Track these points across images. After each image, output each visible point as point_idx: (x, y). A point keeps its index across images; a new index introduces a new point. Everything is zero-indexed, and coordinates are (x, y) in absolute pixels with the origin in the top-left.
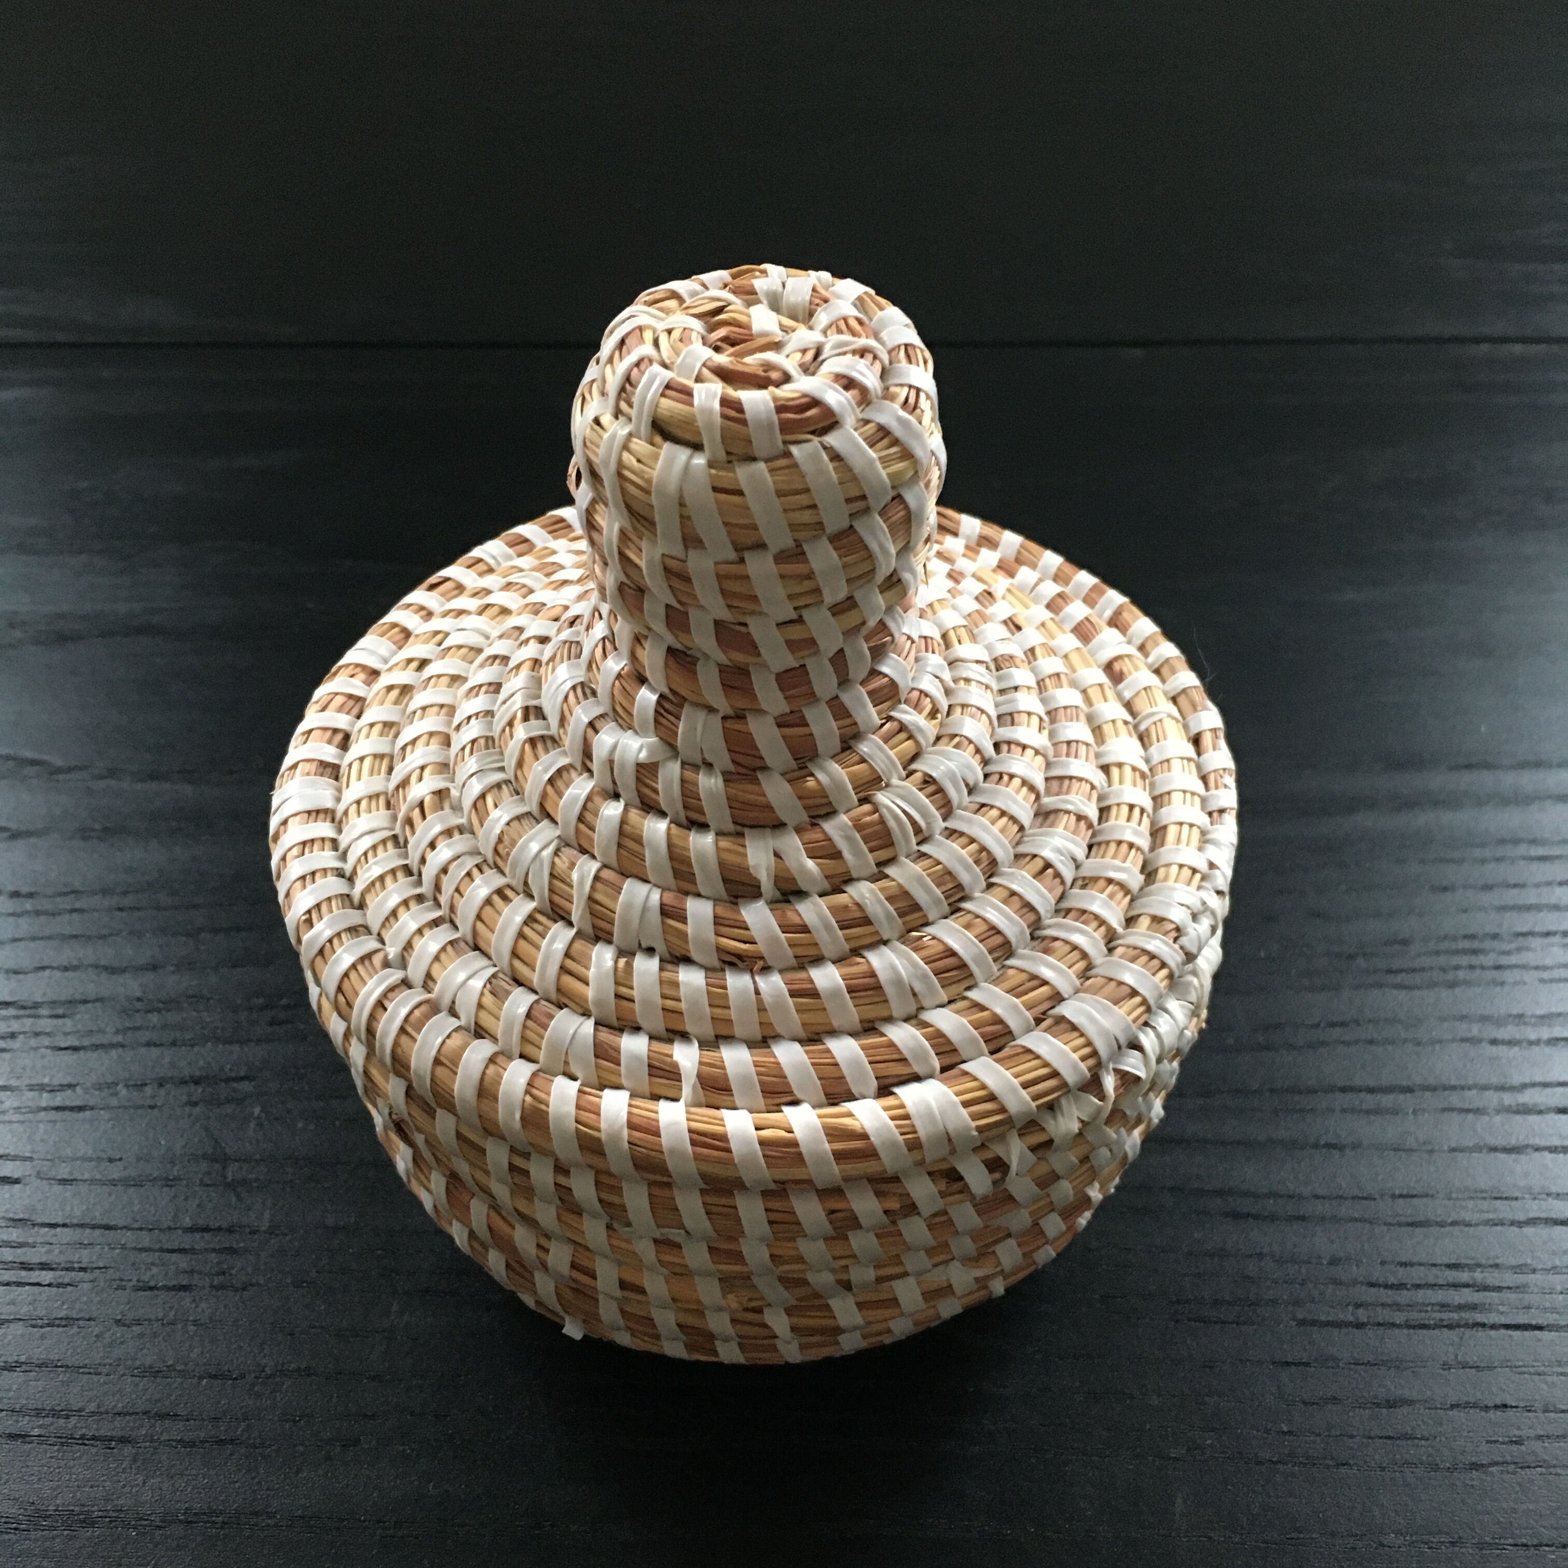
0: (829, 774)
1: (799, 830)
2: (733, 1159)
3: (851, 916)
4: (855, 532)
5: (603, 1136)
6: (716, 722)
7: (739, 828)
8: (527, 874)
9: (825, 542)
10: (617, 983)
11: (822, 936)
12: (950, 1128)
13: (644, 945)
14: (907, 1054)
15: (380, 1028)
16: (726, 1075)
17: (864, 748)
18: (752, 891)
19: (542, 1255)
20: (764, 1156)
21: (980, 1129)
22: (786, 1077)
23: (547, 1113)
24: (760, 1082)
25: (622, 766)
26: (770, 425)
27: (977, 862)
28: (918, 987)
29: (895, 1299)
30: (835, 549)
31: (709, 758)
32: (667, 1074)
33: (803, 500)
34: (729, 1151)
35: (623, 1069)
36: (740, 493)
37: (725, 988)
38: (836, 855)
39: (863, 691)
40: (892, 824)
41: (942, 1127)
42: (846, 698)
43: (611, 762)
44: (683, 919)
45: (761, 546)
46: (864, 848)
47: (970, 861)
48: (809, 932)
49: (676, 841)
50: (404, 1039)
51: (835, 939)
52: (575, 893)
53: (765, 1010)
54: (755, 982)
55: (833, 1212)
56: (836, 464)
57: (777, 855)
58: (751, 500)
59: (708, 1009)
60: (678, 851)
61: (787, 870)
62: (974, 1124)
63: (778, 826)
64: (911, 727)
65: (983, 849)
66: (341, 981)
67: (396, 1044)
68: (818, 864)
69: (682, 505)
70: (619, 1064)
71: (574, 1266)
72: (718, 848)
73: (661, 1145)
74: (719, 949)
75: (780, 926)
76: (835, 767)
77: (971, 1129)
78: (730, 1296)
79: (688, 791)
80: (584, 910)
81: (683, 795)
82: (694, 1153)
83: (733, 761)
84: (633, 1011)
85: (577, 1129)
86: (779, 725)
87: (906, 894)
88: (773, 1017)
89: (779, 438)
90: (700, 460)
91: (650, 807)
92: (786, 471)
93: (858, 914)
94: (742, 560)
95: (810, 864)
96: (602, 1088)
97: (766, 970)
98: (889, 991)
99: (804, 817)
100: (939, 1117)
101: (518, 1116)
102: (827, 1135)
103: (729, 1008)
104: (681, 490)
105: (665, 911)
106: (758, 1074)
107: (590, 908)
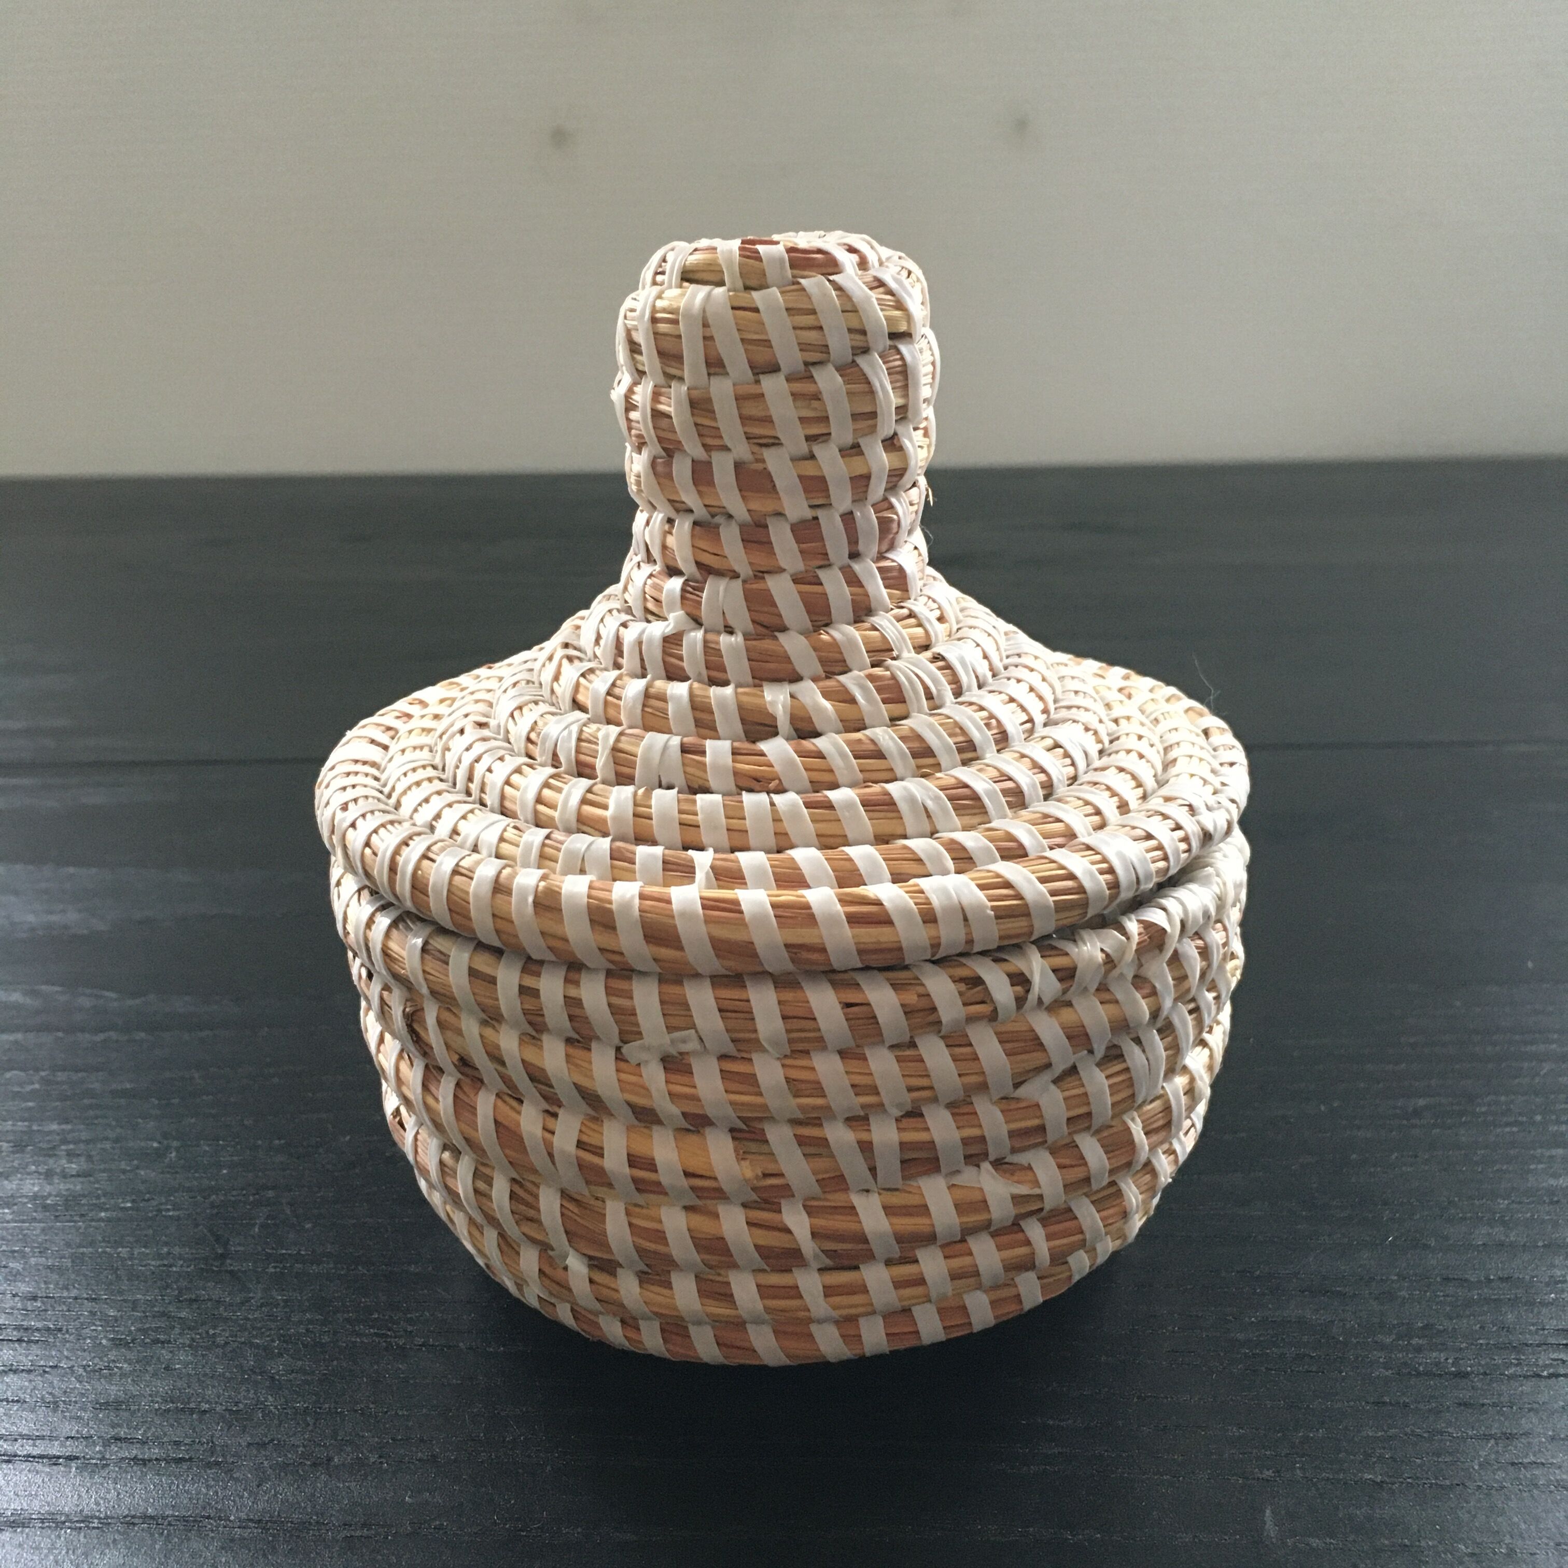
0: (843, 634)
1: (815, 680)
2: (744, 919)
3: (864, 747)
4: (858, 365)
5: (614, 907)
6: (737, 584)
7: (757, 681)
8: (556, 745)
9: (830, 368)
10: (636, 805)
11: (836, 762)
12: (965, 902)
13: (664, 783)
14: (923, 856)
15: (400, 860)
16: (740, 866)
17: (876, 620)
18: (769, 730)
19: (548, 1135)
20: (775, 916)
21: (993, 908)
22: (800, 869)
23: (560, 894)
24: (773, 873)
25: (650, 641)
26: (781, 260)
27: (988, 725)
28: (930, 804)
29: (926, 1206)
30: (841, 376)
31: (731, 622)
32: (680, 868)
33: (808, 320)
34: (741, 912)
35: (637, 866)
36: (756, 310)
37: (742, 802)
38: (853, 701)
39: (874, 566)
40: (902, 679)
41: (956, 901)
42: (857, 567)
43: (640, 643)
44: (703, 753)
45: (774, 369)
46: (878, 698)
47: (982, 723)
48: (824, 758)
49: (698, 692)
50: (426, 863)
51: (849, 767)
52: (600, 748)
53: (781, 820)
54: (771, 798)
55: (848, 1005)
56: (838, 293)
57: (792, 696)
58: (764, 315)
59: (724, 820)
60: (699, 699)
61: (803, 707)
62: (990, 904)
63: (796, 678)
64: (919, 615)
65: (992, 716)
66: (370, 836)
67: (417, 867)
68: (833, 705)
69: (706, 325)
70: (634, 863)
71: (580, 1145)
72: (736, 693)
73: (672, 910)
74: (736, 773)
75: (796, 752)
76: (850, 630)
77: (987, 907)
78: (745, 1164)
79: (710, 650)
80: (607, 758)
81: (706, 653)
82: (704, 915)
83: (753, 621)
84: (652, 825)
85: (588, 902)
86: (796, 581)
87: (919, 738)
88: (788, 826)
89: (789, 273)
90: (720, 291)
91: (674, 674)
92: (795, 293)
93: (872, 747)
94: (758, 382)
95: (827, 705)
96: (614, 880)
97: (781, 790)
98: (903, 806)
99: (820, 671)
100: (954, 895)
101: (530, 899)
102: (840, 900)
103: (744, 819)
104: (704, 311)
105: (685, 749)
106: (772, 866)
107: (614, 757)
